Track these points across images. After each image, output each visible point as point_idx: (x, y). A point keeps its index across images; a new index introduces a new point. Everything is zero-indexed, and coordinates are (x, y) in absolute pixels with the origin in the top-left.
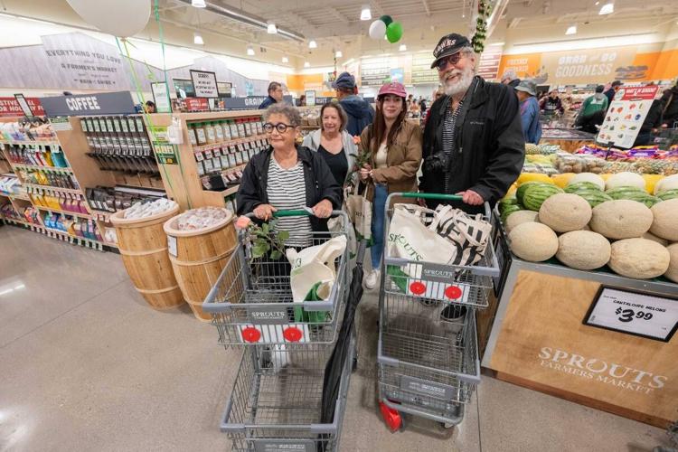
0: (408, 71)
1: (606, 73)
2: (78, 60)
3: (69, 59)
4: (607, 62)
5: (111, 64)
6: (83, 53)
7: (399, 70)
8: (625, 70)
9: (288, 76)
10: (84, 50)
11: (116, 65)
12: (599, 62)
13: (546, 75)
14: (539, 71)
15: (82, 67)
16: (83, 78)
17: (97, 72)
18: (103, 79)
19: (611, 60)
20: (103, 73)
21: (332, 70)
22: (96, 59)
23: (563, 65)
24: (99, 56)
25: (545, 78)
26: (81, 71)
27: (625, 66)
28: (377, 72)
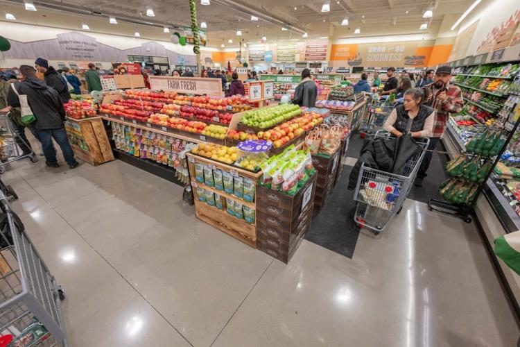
0: (275, 53)
1: (398, 60)
2: (74, 46)
3: (70, 45)
4: (399, 52)
5: (91, 47)
6: (77, 42)
7: (270, 52)
8: (410, 58)
9: (213, 53)
10: (78, 40)
11: (94, 48)
12: (393, 52)
13: (361, 60)
14: (356, 57)
15: (76, 49)
16: (77, 54)
17: (83, 52)
18: (87, 55)
19: (401, 50)
20: (86, 52)
21: (238, 50)
22: (84, 45)
23: (371, 53)
24: (85, 43)
25: (360, 62)
26: (76, 51)
27: (411, 55)
28: (257, 53)
